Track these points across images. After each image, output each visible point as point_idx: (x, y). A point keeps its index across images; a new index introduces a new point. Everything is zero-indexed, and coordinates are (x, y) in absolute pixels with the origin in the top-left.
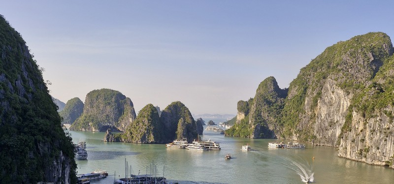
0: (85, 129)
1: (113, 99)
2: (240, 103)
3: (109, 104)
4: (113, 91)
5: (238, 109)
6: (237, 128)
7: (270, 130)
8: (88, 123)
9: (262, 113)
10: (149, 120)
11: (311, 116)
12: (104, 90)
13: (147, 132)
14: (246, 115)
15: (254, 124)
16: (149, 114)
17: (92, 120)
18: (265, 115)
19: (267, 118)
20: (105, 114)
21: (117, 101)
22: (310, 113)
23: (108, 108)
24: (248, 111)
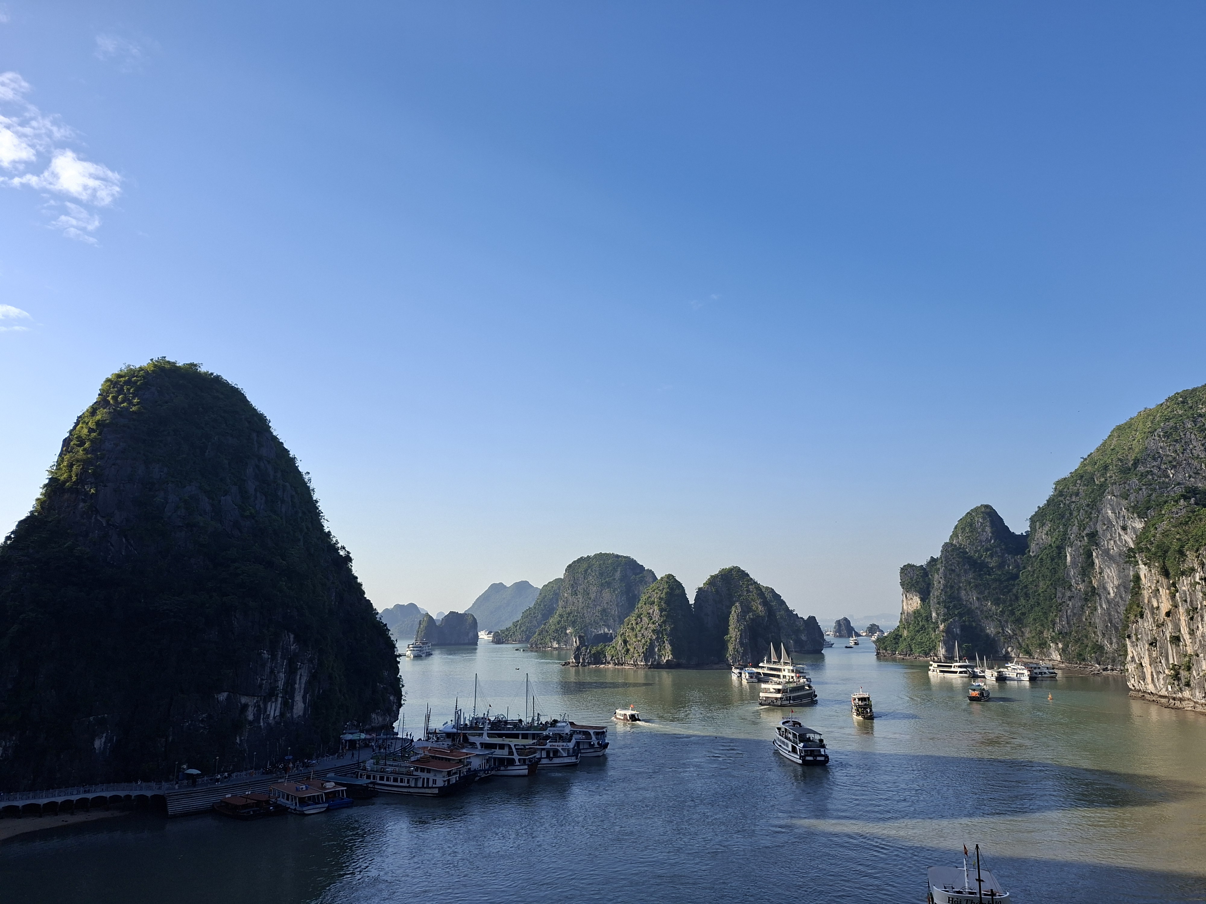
0: (559, 643)
1: (618, 575)
2: (907, 570)
3: (609, 584)
4: (618, 556)
5: (902, 584)
6: (905, 633)
7: (988, 636)
8: (566, 629)
9: (963, 593)
10: (661, 610)
11: (1086, 594)
12: (600, 556)
13: (657, 638)
14: (922, 600)
15: (944, 621)
16: (663, 596)
17: (573, 624)
18: (971, 598)
19: (977, 604)
20: (599, 608)
21: (624, 578)
22: (1082, 587)
23: (607, 595)
24: (928, 588)
